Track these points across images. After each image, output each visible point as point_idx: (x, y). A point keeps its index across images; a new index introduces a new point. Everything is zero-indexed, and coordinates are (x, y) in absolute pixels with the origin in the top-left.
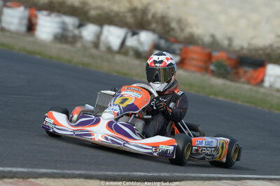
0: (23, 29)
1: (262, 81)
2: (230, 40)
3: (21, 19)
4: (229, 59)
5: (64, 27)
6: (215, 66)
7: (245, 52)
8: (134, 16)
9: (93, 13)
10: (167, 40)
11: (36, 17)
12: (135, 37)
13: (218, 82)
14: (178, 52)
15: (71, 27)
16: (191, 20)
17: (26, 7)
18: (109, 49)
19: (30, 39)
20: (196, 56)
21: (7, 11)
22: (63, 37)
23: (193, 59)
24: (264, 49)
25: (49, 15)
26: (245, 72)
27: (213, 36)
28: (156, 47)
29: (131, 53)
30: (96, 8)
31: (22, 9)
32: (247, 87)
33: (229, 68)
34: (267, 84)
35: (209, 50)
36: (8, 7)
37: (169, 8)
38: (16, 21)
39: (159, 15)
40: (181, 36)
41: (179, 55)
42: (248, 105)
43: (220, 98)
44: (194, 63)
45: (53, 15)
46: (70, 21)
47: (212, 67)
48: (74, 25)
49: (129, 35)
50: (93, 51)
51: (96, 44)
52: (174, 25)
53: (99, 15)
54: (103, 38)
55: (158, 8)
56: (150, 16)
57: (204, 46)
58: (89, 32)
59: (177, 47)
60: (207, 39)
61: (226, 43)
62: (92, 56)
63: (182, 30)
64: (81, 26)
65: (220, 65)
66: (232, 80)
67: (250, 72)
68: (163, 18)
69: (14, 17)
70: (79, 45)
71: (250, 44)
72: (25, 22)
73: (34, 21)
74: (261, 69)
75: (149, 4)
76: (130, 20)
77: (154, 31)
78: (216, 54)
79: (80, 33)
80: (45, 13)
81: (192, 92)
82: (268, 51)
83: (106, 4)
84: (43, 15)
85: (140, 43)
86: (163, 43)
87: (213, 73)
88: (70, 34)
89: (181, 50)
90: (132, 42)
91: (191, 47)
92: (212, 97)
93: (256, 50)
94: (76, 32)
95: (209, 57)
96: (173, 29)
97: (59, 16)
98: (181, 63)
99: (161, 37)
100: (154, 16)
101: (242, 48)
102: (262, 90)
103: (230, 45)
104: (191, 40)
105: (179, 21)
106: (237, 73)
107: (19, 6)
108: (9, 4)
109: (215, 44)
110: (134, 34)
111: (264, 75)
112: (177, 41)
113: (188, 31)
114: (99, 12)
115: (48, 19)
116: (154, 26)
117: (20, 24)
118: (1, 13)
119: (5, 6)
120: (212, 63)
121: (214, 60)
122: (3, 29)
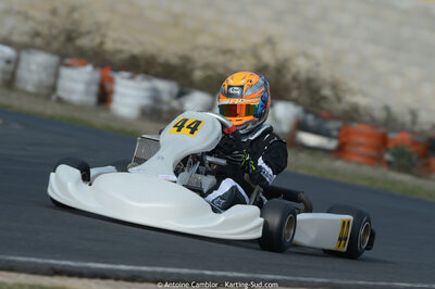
0: (92, 99)
2: (414, 114)
3: (88, 84)
4: (414, 143)
5: (156, 96)
6: (394, 154)
10: (317, 116)
11: (112, 80)
14: (335, 133)
15: (165, 97)
17: (95, 66)
19: (103, 115)
20: (362, 140)
21: (66, 72)
22: (153, 112)
23: (359, 145)
25: (132, 78)
27: (387, 109)
28: (301, 126)
30: (206, 67)
31: (89, 68)
33: (414, 157)
35: (382, 130)
36: (68, 66)
37: (318, 65)
38: (80, 87)
39: (303, 76)
40: (339, 108)
41: (336, 138)
44: (361, 150)
45: (139, 78)
46: (165, 87)
48: (171, 93)
52: (326, 92)
53: (209, 78)
55: (301, 66)
56: (288, 77)
57: (374, 122)
59: (332, 125)
60: (380, 114)
61: (407, 118)
63: (339, 100)
64: (181, 94)
65: (400, 153)
66: (419, 176)
68: (309, 81)
69: (77, 83)
72: (95, 89)
73: (108, 87)
75: (287, 60)
77: (296, 102)
78: (393, 136)
79: (182, 105)
80: (126, 74)
83: (220, 59)
84: (123, 78)
86: (310, 119)
87: (389, 164)
88: (165, 108)
89: (339, 130)
91: (355, 126)
94: (175, 104)
95: (383, 141)
96: (324, 98)
97: (147, 79)
98: (340, 151)
99: (307, 111)
100: (295, 79)
103: (414, 122)
104: (352, 115)
105: (335, 86)
106: (427, 165)
107: (84, 65)
108: (68, 61)
109: (390, 121)
112: (332, 117)
113: (349, 100)
114: (210, 72)
115: (131, 83)
116: (295, 94)
117: (87, 92)
118: (57, 75)
119: (62, 64)
120: (387, 150)
121: (391, 146)
122: (60, 100)
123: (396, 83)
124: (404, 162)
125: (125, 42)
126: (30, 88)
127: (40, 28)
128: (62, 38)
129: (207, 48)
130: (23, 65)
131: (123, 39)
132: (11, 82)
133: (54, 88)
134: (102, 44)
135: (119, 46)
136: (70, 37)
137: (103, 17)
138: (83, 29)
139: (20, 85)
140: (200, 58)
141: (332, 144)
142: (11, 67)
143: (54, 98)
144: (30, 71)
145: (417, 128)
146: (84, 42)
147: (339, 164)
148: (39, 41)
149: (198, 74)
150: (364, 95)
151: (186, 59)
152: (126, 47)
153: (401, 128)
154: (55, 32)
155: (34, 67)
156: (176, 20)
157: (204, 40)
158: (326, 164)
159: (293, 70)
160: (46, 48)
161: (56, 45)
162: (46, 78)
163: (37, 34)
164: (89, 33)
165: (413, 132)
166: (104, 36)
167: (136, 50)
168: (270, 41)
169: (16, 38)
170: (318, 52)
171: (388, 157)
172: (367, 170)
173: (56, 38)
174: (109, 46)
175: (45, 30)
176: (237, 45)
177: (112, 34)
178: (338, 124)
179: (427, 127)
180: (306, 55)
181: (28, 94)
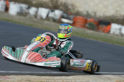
0: (3, 10)
1: (110, 31)
2: (95, 13)
3: (2, 5)
4: (95, 22)
5: (21, 9)
6: (89, 25)
7: (102, 18)
8: (53, 4)
9: (34, 2)
10: (67, 14)
11: (9, 4)
12: (53, 13)
13: (90, 32)
14: (72, 19)
15: (24, 9)
16: (78, 5)
18: (42, 18)
19: (6, 14)
20: (80, 21)
22: (21, 13)
24: (110, 17)
25: (15, 4)
26: (102, 27)
27: (87, 12)
28: (63, 17)
29: (51, 20)
31: (2, 1)
32: (103, 34)
33: (95, 26)
34: (112, 32)
35: (86, 18)
39: (63, 3)
40: (73, 12)
41: (73, 20)
42: (103, 42)
43: (91, 39)
44: (79, 24)
45: (17, 3)
46: (24, 6)
47: (87, 25)
48: (26, 8)
49: (50, 11)
50: (34, 19)
51: (36, 16)
52: (70, 7)
53: (37, 3)
54: (39, 13)
56: (59, 3)
57: (83, 16)
58: (32, 11)
59: (71, 17)
60: (85, 13)
61: (93, 14)
62: (34, 22)
63: (74, 9)
64: (29, 8)
65: (91, 25)
66: (96, 31)
67: (104, 27)
70: (28, 17)
71: (104, 15)
72: (4, 7)
73: (8, 6)
74: (109, 26)
76: (51, 5)
77: (61, 10)
78: (89, 20)
79: (29, 11)
80: (13, 3)
81: (79, 36)
82: (112, 18)
85: (55, 15)
86: (65, 15)
87: (88, 28)
88: (24, 12)
89: (73, 18)
90: (51, 15)
91: (78, 17)
92: (87, 38)
93: (107, 17)
94: (27, 11)
95: (86, 21)
96: (69, 9)
97: (19, 4)
98: (74, 24)
99: (64, 12)
100: (61, 3)
101: (100, 17)
102: (109, 35)
103: (95, 15)
104: (78, 14)
105: (72, 5)
106: (98, 28)
109: (88, 15)
110: (53, 11)
111: (110, 28)
112: (72, 14)
113: (76, 9)
116: (61, 8)
117: (2, 8)
121: (88, 22)
124: (92, 27)
141: (71, 22)
165: (94, 18)
172: (81, 29)
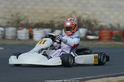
0: (28, 38)
2: (118, 25)
3: (26, 34)
4: (120, 33)
6: (115, 37)
10: (92, 30)
11: (32, 31)
14: (98, 34)
17: (27, 28)
19: (32, 41)
21: (19, 32)
23: (105, 36)
25: (38, 30)
27: (111, 25)
28: (88, 34)
30: (58, 23)
33: (121, 37)
35: (111, 31)
36: (19, 30)
37: (89, 16)
38: (24, 35)
39: (86, 20)
40: (97, 27)
44: (106, 38)
45: (40, 29)
46: (48, 31)
52: (93, 23)
53: (59, 26)
55: (84, 17)
56: (81, 21)
57: (108, 29)
60: (109, 27)
61: (117, 26)
63: (97, 25)
64: (52, 31)
65: (117, 36)
68: (87, 21)
69: (23, 34)
72: (28, 35)
73: (31, 33)
75: (80, 16)
77: (85, 28)
78: (114, 32)
80: (36, 29)
83: (62, 20)
85: (80, 34)
86: (90, 32)
87: (114, 40)
89: (98, 33)
91: (103, 31)
95: (112, 34)
96: (93, 25)
97: (42, 29)
98: (100, 39)
99: (88, 30)
100: (83, 21)
103: (119, 27)
104: (101, 28)
105: (95, 21)
107: (24, 29)
108: (19, 28)
109: (112, 28)
112: (96, 30)
114: (59, 24)
116: (84, 26)
117: (26, 36)
118: (17, 33)
119: (18, 29)
120: (113, 36)
121: (114, 35)
122: (19, 40)
123: (112, 17)
124: (118, 39)
125: (34, 20)
126: (10, 38)
127: (9, 21)
128: (16, 22)
129: (57, 17)
130: (6, 32)
131: (33, 19)
132: (4, 37)
133: (16, 37)
134: (27, 22)
135: (32, 21)
136: (18, 22)
137: (26, 14)
138: (21, 19)
139: (7, 38)
140: (56, 20)
141: (97, 38)
142: (3, 33)
143: (17, 39)
144: (9, 33)
145: (120, 29)
146: (22, 22)
147: (100, 43)
148: (10, 24)
149: (56, 25)
150: (104, 22)
151: (52, 22)
152: (34, 22)
153: (116, 29)
154: (14, 21)
155: (10, 32)
156: (47, 11)
157: (56, 15)
158: (96, 43)
159: (82, 19)
160: (12, 26)
161: (15, 25)
162: (14, 34)
163: (9, 23)
164: (23, 19)
165: (119, 30)
166: (28, 19)
167: (37, 22)
168: (74, 12)
169: (3, 25)
170: (88, 13)
171: (113, 38)
172: (109, 43)
173: (14, 22)
174: (30, 22)
175: (11, 21)
176: (65, 15)
177: (30, 19)
178: (98, 32)
179: (123, 28)
180: (85, 14)
181: (10, 40)
